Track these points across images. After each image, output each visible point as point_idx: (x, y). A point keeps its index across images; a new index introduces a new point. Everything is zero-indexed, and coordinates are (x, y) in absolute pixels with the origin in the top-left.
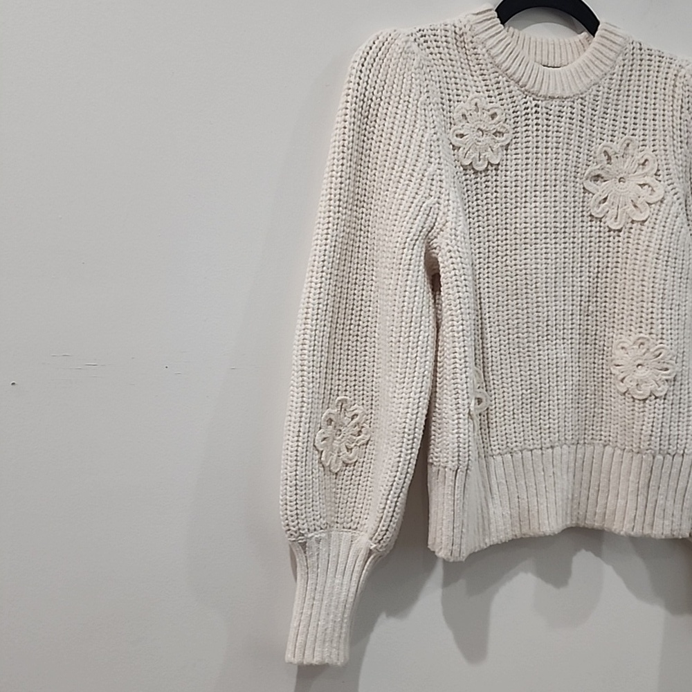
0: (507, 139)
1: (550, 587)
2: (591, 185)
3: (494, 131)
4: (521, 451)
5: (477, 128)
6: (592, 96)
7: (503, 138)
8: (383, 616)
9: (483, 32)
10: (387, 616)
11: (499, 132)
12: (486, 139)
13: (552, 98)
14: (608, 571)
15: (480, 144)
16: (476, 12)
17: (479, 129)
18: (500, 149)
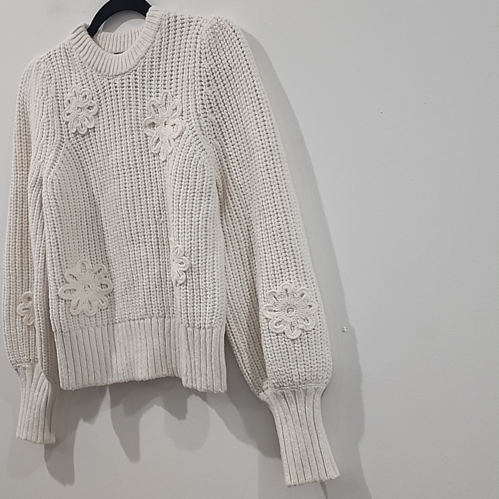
0: (95, 110)
1: (174, 418)
2: (148, 132)
3: (87, 107)
4: (129, 321)
5: (77, 107)
6: (141, 67)
7: (94, 110)
8: (81, 421)
9: (76, 43)
10: (84, 420)
11: (92, 107)
12: (84, 113)
13: (116, 76)
14: (212, 412)
15: (80, 117)
16: (73, 31)
17: (78, 108)
18: (93, 118)
